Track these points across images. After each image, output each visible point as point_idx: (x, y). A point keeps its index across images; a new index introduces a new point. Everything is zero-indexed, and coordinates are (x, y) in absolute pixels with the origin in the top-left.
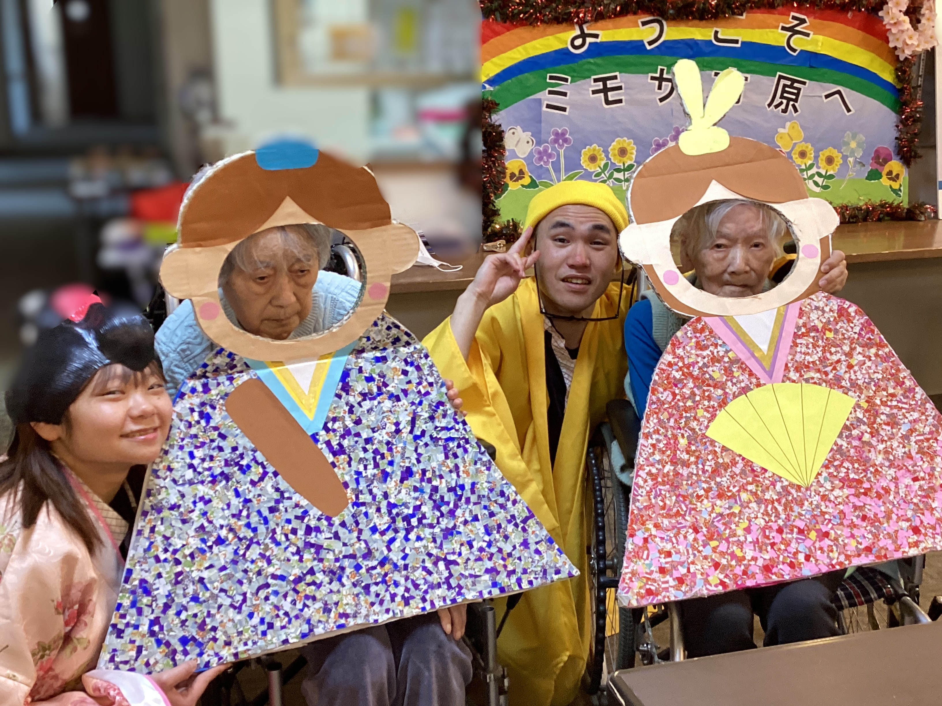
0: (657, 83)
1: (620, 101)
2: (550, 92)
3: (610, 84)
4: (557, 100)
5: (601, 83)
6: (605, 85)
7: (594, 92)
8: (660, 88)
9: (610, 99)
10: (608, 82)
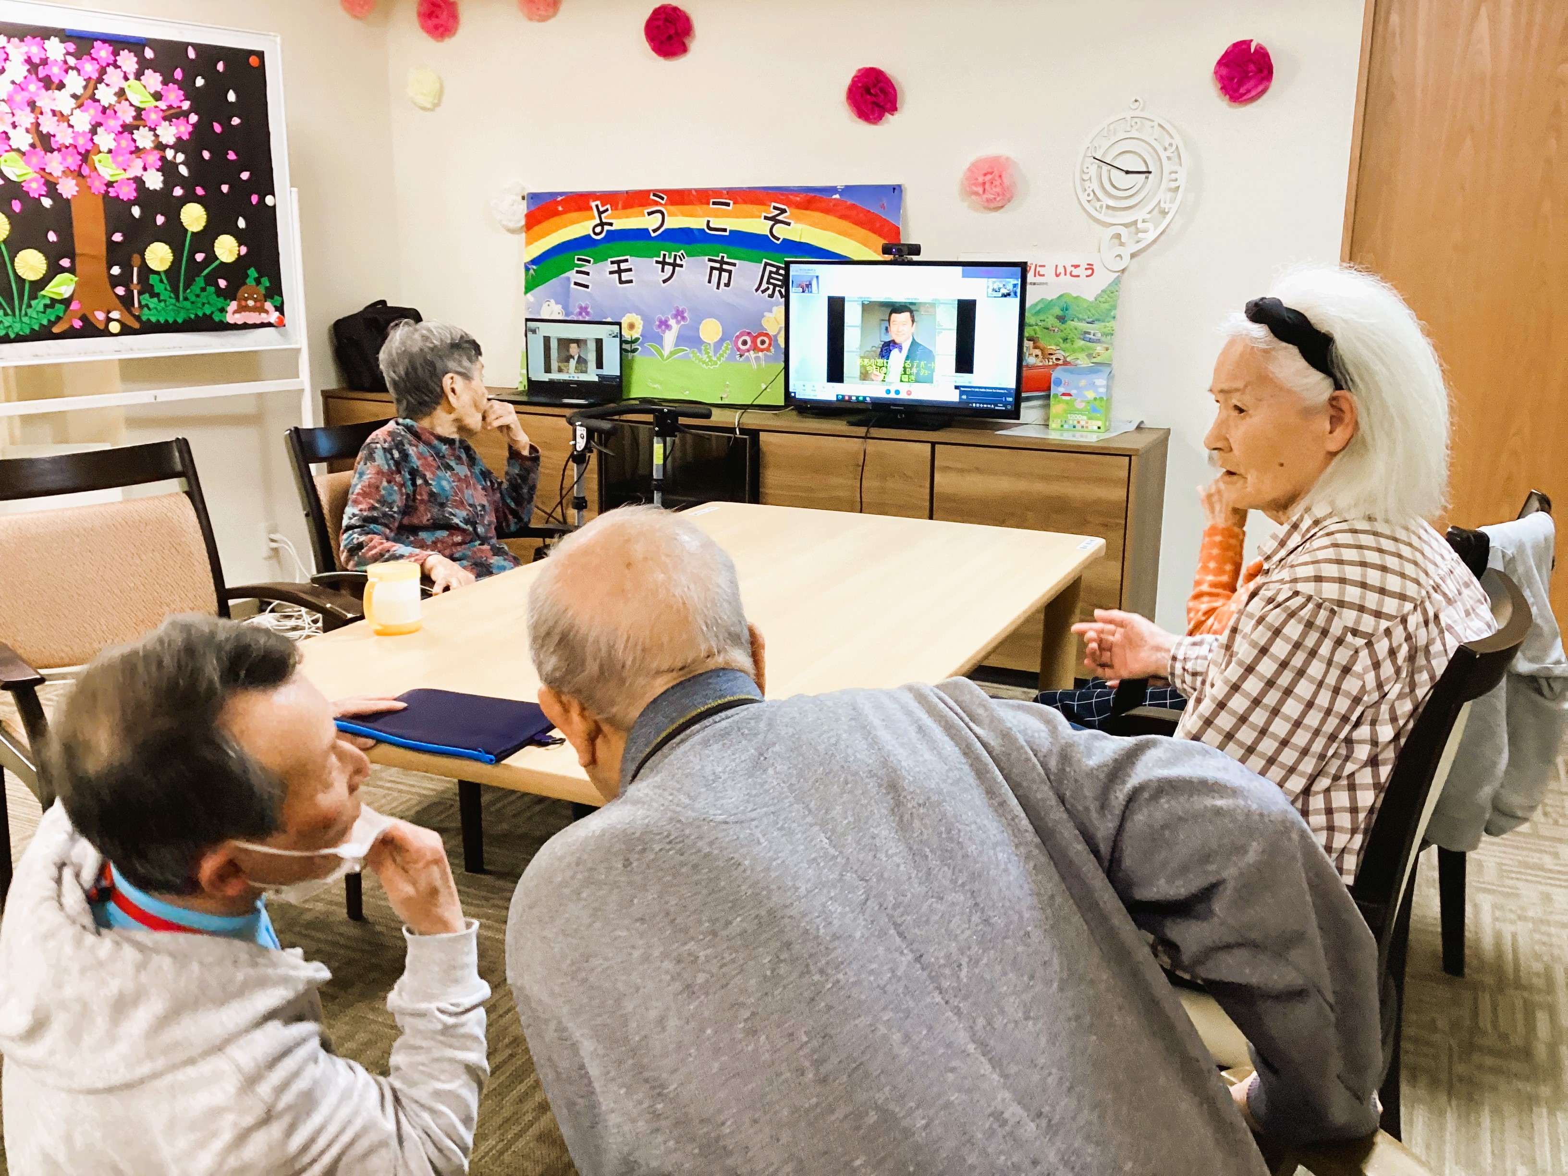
0: (660, 266)
1: (631, 281)
2: (578, 272)
3: (623, 266)
4: (582, 279)
5: (616, 265)
6: (619, 267)
7: (611, 273)
8: (663, 271)
9: (623, 279)
10: (622, 264)
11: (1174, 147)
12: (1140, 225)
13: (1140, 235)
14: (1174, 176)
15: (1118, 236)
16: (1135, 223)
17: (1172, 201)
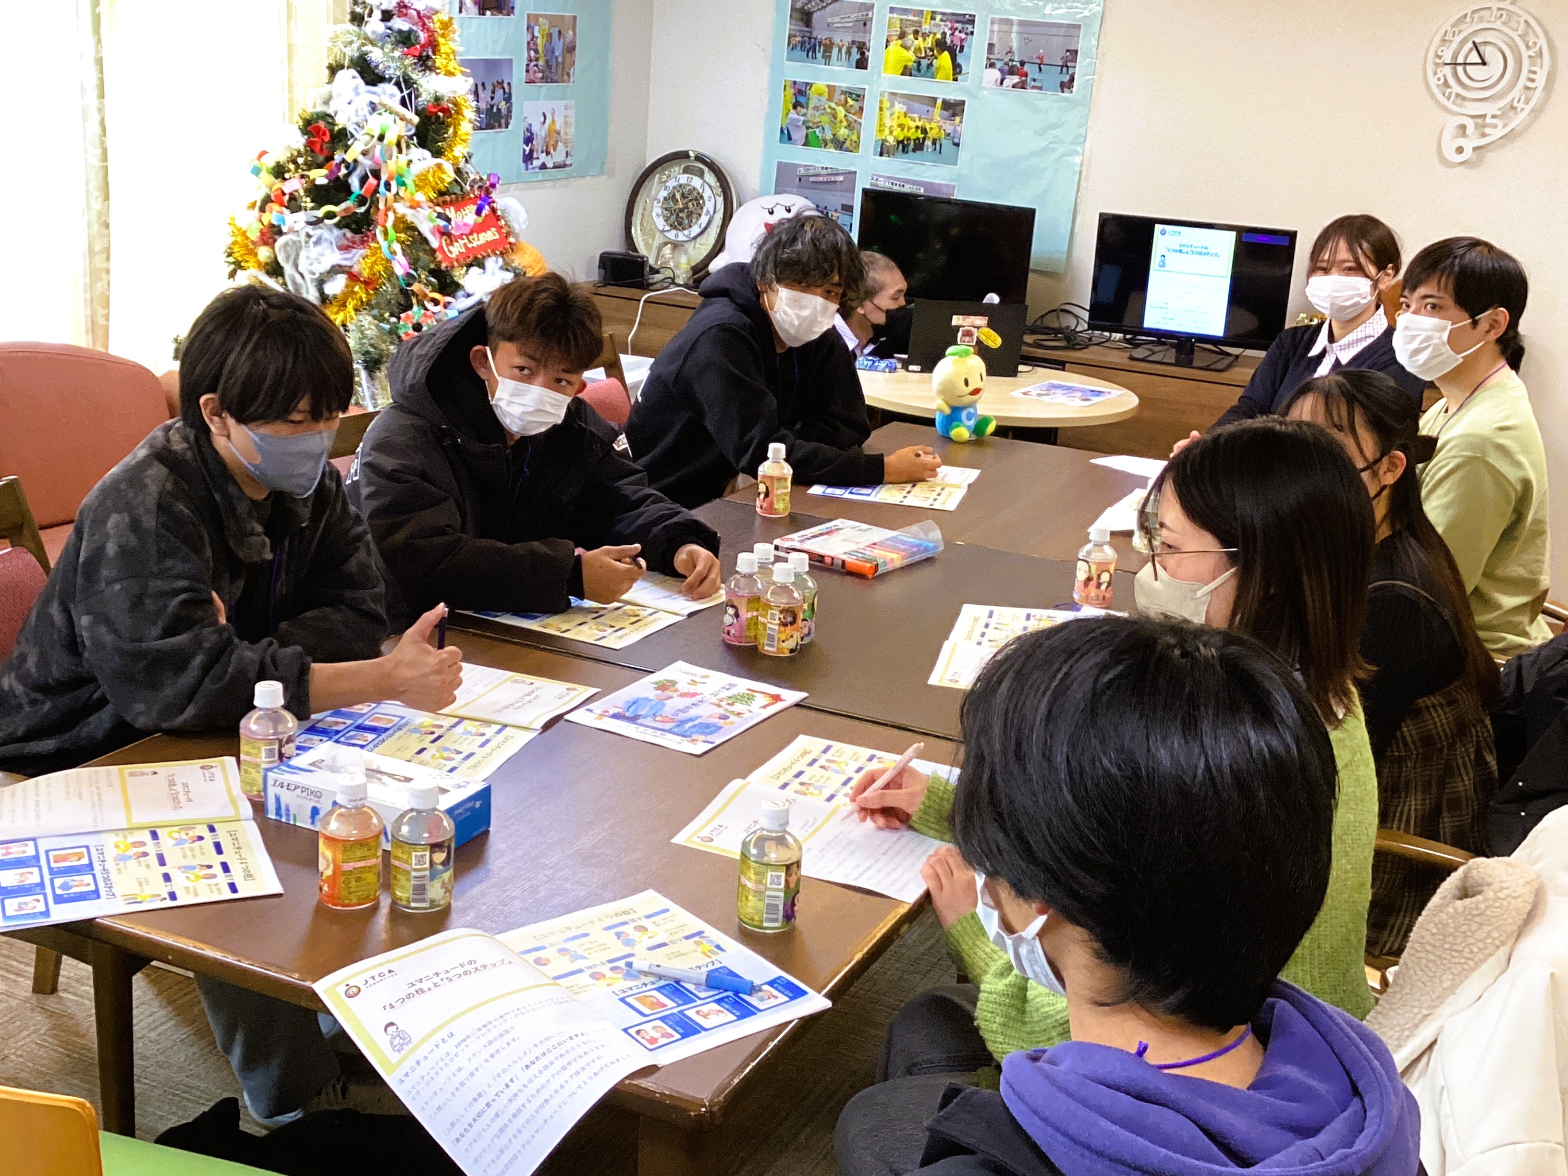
11: (1537, 48)
12: (1488, 120)
13: (1487, 130)
14: (1532, 76)
15: (1463, 127)
16: (1484, 116)
17: (1527, 102)
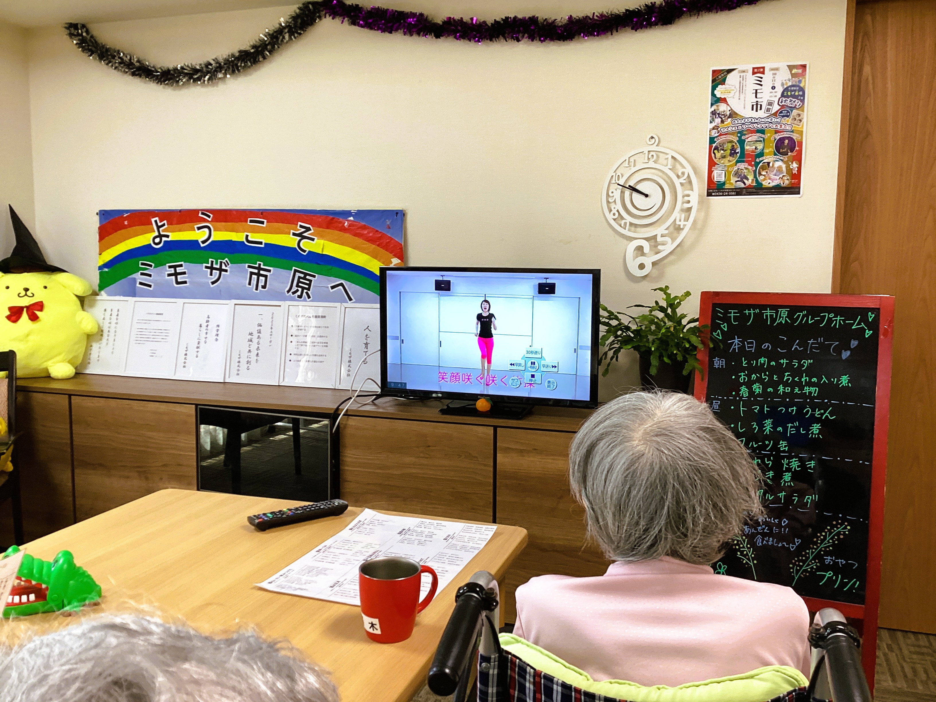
0: (209, 270)
1: (185, 282)
2: (142, 274)
3: (179, 270)
4: (145, 279)
5: (173, 269)
6: (175, 270)
7: (169, 275)
8: (211, 274)
9: (179, 280)
10: (177, 269)
